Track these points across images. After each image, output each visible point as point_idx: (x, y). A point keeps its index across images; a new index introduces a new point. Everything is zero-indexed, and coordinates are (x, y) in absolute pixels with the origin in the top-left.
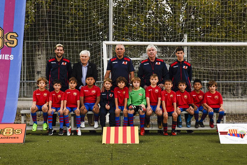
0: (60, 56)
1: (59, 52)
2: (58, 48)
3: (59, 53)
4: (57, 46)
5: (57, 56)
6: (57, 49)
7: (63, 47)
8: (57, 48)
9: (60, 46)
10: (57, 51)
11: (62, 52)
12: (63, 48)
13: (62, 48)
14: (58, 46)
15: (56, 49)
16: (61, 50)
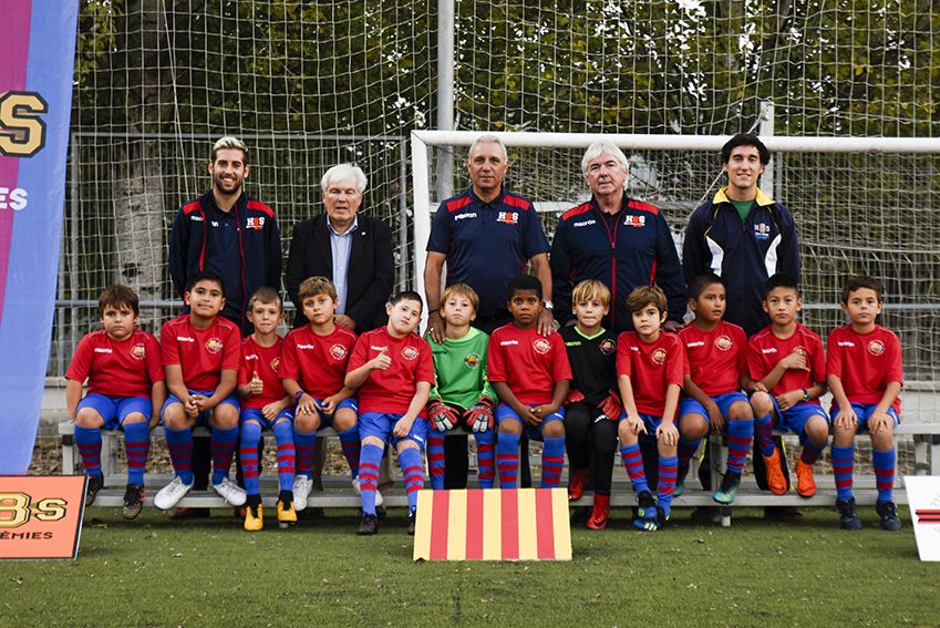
0: (231, 188)
1: (229, 170)
2: (221, 155)
3: (228, 176)
4: (217, 145)
5: (219, 187)
6: (219, 159)
7: (243, 150)
8: (219, 153)
9: (232, 146)
10: (218, 169)
11: (239, 171)
12: (245, 153)
13: (238, 156)
14: (223, 147)
15: (214, 158)
16: (235, 164)
